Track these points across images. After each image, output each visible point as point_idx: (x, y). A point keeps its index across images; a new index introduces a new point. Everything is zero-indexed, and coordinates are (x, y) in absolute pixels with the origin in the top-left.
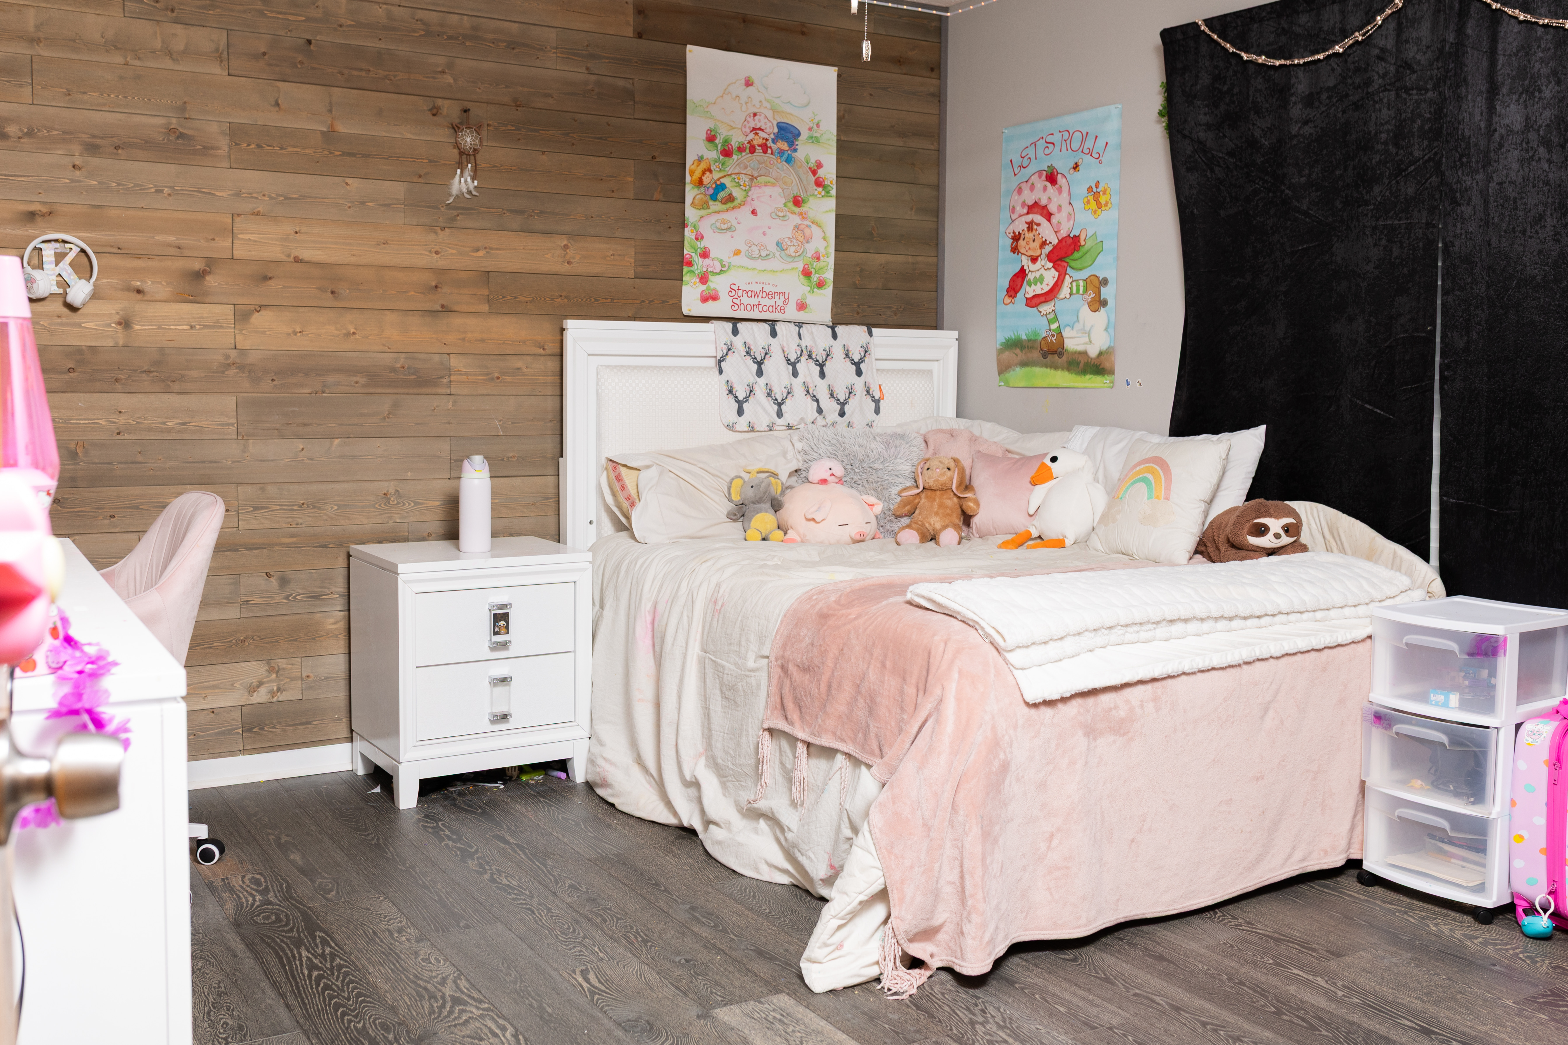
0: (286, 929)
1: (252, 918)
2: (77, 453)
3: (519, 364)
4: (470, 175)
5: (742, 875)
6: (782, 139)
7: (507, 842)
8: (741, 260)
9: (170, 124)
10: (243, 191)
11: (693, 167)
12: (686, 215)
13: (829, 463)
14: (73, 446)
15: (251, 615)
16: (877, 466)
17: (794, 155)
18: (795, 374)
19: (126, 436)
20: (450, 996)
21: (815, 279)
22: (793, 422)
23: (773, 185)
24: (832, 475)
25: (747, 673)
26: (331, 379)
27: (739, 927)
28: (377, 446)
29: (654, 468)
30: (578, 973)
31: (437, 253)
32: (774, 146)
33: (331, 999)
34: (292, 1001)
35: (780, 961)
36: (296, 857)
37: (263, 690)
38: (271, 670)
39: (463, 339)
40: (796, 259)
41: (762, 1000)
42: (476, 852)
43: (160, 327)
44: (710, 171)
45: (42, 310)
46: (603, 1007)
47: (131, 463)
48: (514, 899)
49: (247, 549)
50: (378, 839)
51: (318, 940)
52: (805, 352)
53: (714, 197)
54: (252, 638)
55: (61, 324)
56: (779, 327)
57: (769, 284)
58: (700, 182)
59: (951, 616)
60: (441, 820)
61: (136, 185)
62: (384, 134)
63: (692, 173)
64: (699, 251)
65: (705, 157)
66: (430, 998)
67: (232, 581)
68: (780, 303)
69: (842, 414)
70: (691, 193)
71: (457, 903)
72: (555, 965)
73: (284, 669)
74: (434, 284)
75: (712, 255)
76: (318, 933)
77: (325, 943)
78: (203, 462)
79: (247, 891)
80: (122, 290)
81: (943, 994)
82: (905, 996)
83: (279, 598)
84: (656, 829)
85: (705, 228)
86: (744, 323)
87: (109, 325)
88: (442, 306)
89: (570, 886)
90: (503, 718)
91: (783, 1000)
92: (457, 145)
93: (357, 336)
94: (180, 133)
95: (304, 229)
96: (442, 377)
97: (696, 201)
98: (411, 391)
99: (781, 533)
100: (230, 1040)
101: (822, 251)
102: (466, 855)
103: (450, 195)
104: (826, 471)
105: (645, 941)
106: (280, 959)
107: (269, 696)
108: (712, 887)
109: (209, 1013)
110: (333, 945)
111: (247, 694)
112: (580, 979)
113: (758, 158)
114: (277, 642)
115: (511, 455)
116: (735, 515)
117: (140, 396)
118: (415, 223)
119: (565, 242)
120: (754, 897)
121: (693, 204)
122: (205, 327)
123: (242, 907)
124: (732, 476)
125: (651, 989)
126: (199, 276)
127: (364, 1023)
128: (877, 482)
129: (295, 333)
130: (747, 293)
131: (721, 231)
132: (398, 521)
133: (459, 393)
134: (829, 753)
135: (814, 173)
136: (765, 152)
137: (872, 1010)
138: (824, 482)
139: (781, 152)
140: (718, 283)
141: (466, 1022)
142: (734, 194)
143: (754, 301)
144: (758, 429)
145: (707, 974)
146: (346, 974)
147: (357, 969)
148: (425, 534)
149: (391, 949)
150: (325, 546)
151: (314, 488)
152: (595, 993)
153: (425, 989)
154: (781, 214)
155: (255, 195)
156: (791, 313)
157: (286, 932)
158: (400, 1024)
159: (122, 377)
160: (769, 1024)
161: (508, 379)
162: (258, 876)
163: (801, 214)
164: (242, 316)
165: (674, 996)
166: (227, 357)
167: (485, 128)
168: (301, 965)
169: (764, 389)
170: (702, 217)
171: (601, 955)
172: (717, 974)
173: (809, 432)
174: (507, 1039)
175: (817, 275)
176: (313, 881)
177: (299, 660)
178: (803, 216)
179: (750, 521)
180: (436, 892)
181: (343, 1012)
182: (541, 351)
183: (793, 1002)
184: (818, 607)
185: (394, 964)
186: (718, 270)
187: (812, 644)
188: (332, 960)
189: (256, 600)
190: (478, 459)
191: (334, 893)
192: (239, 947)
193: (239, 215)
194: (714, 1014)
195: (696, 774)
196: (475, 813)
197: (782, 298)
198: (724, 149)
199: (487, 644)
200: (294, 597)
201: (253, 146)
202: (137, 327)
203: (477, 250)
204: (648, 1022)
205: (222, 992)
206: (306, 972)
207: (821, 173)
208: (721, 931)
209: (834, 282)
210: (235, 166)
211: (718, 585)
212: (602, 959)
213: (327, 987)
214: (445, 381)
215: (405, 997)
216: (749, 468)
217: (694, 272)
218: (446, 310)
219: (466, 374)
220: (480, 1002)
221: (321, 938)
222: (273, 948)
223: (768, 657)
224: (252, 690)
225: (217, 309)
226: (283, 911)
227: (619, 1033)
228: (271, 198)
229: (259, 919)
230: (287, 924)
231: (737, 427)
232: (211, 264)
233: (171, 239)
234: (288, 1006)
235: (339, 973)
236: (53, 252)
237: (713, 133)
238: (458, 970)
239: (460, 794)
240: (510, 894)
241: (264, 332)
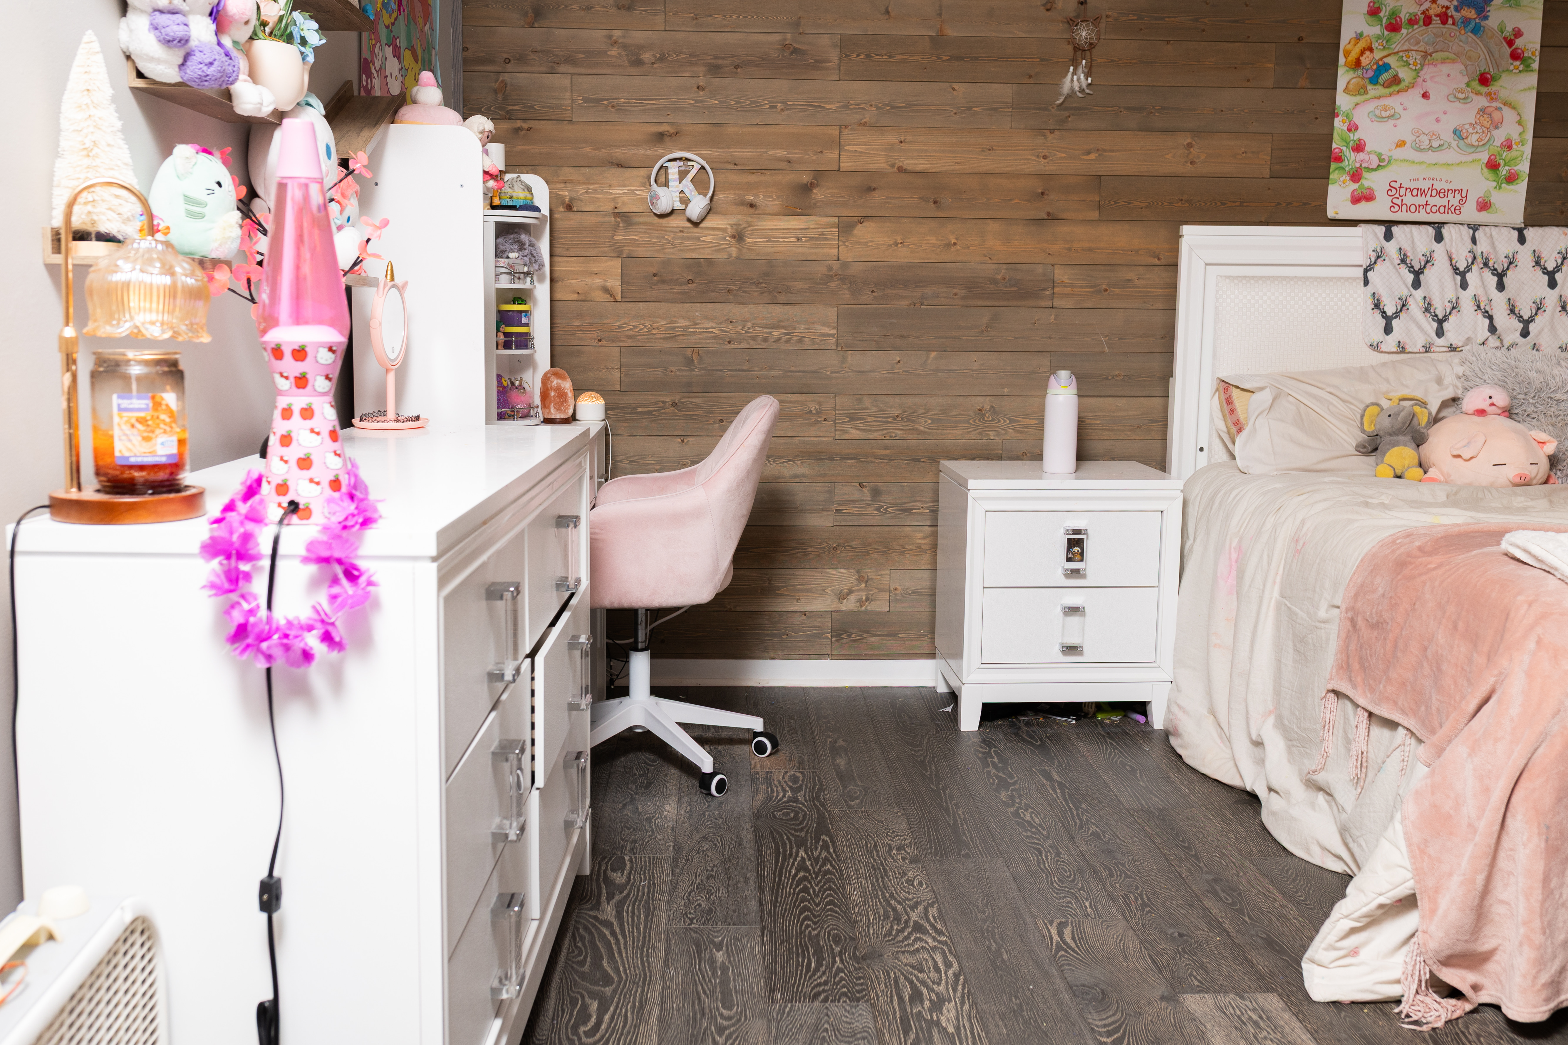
0: (797, 827)
1: (773, 813)
2: (693, 360)
3: (1130, 275)
4: (1083, 72)
5: (1292, 854)
6: (1469, 6)
7: (1049, 777)
8: (1406, 152)
9: (785, 40)
10: (852, 102)
11: (1349, 47)
12: (1338, 103)
13: (1487, 391)
14: (689, 353)
15: (843, 523)
16: (1558, 396)
17: (1483, 23)
18: (1464, 285)
19: (736, 345)
20: (915, 922)
21: (1504, 172)
22: (1457, 342)
23: (1453, 61)
24: (1492, 405)
25: (1318, 624)
26: (929, 291)
27: (1260, 910)
28: (974, 360)
29: (1268, 390)
30: (1055, 924)
31: (1045, 157)
32: (1457, 15)
33: (802, 902)
34: (767, 897)
35: (1289, 956)
36: (841, 762)
37: (852, 598)
38: (860, 579)
39: (1070, 249)
40: (1479, 149)
41: (1246, 995)
42: (1015, 783)
43: (769, 240)
44: (1371, 49)
45: (667, 225)
46: (1063, 965)
47: (740, 371)
48: (1027, 837)
49: (842, 459)
50: (925, 757)
51: (821, 843)
52: (1479, 259)
53: (1374, 81)
54: (844, 546)
55: (683, 238)
56: (1445, 231)
57: (1441, 180)
58: (1357, 64)
59: (1549, 572)
60: (995, 747)
61: (753, 102)
62: (994, 34)
63: (1347, 54)
64: (1351, 144)
65: (1365, 35)
66: (894, 919)
67: (827, 489)
68: (1455, 202)
69: (1525, 333)
70: (1344, 77)
71: (969, 831)
72: (1035, 911)
73: (873, 579)
74: (1040, 191)
75: (1368, 148)
76: (824, 837)
77: (825, 847)
78: (805, 372)
79: (782, 787)
80: (737, 204)
81: (1478, 1036)
82: (1425, 1028)
83: (870, 509)
84: (1218, 789)
85: (1361, 117)
86: (1401, 226)
87: (724, 238)
88: (1048, 214)
89: (1093, 834)
90: (1072, 649)
91: (1272, 1002)
92: (1071, 41)
93: (958, 247)
94: (795, 48)
95: (909, 138)
96: (1045, 289)
97: (1351, 86)
98: (1012, 303)
99: (1420, 471)
100: (694, 921)
101: (1515, 137)
102: (1003, 784)
103: (1061, 95)
104: (1485, 400)
105: (1144, 905)
106: (778, 854)
107: (858, 605)
108: (1251, 860)
109: (690, 893)
110: (831, 850)
111: (837, 600)
112: (1054, 931)
113: (1435, 31)
114: (867, 552)
115: (1117, 373)
116: (1365, 447)
117: (750, 306)
118: (1022, 127)
119: (1189, 140)
120: (1294, 880)
121: (1346, 90)
122: (811, 239)
123: (771, 799)
124: (1368, 401)
125: (1125, 957)
126: (807, 189)
127: (820, 931)
128: (1557, 416)
129: (896, 244)
130: (1411, 191)
131: (1381, 119)
132: (992, 438)
133: (1062, 306)
134: (1392, 725)
135: (1510, 43)
136: (1444, 22)
137: (1375, 1035)
138: (1481, 412)
139: (1466, 21)
140: (1374, 181)
141: (917, 950)
142: (1401, 75)
143: (1421, 200)
144: (1410, 350)
145: (1196, 954)
146: (829, 880)
147: (841, 878)
148: (1020, 453)
149: (882, 864)
150: (917, 460)
151: (909, 401)
152: (1062, 949)
153: (895, 910)
154: (1462, 96)
155: (862, 106)
156: (1470, 213)
157: (796, 830)
158: (852, 939)
159: (734, 288)
160: (1239, 1024)
161: (1117, 291)
162: (799, 774)
163: (1489, 94)
164: (846, 228)
165: (1146, 970)
166: (830, 268)
167: (1104, 20)
168: (793, 864)
169: (1421, 304)
170: (1357, 104)
171: (1089, 910)
172: (1207, 957)
173: (1473, 355)
174: (947, 976)
175: (1507, 168)
176: (844, 787)
177: (887, 572)
178: (1491, 97)
179: (1384, 455)
180: (954, 816)
181: (807, 916)
182: (1156, 261)
183: (1281, 1004)
184: (1398, 552)
185: (877, 880)
186: (1374, 166)
187: (1383, 595)
188: (824, 864)
189: (850, 510)
190: (1064, 374)
191: (857, 801)
192: (748, 835)
193: (846, 127)
194: (1181, 999)
195: (1261, 733)
196: (1033, 745)
197: (1458, 197)
198: (1390, 23)
199: (1060, 572)
200: (885, 509)
201: (862, 56)
202: (749, 240)
203: (1089, 153)
204: (1103, 992)
205: (712, 876)
206: (794, 871)
207: (1519, 43)
208: (1236, 910)
209: (1529, 175)
210: (844, 78)
211: (1303, 522)
212: (1087, 915)
213: (805, 890)
214: (1047, 293)
215: (871, 914)
216: (1391, 395)
217: (1343, 168)
218: (1052, 218)
219: (1071, 286)
220: (940, 933)
221: (825, 842)
222: (776, 844)
223: (1338, 607)
224: (842, 596)
225: (822, 221)
226: (803, 811)
227: (1066, 997)
228: (878, 108)
229: (778, 814)
230: (801, 823)
231: (1383, 347)
232: (819, 176)
233: (783, 153)
234: (761, 900)
235: (823, 878)
236: (677, 170)
237: (1376, 5)
238: (936, 897)
239: (1028, 724)
240: (1026, 830)
241: (866, 244)
